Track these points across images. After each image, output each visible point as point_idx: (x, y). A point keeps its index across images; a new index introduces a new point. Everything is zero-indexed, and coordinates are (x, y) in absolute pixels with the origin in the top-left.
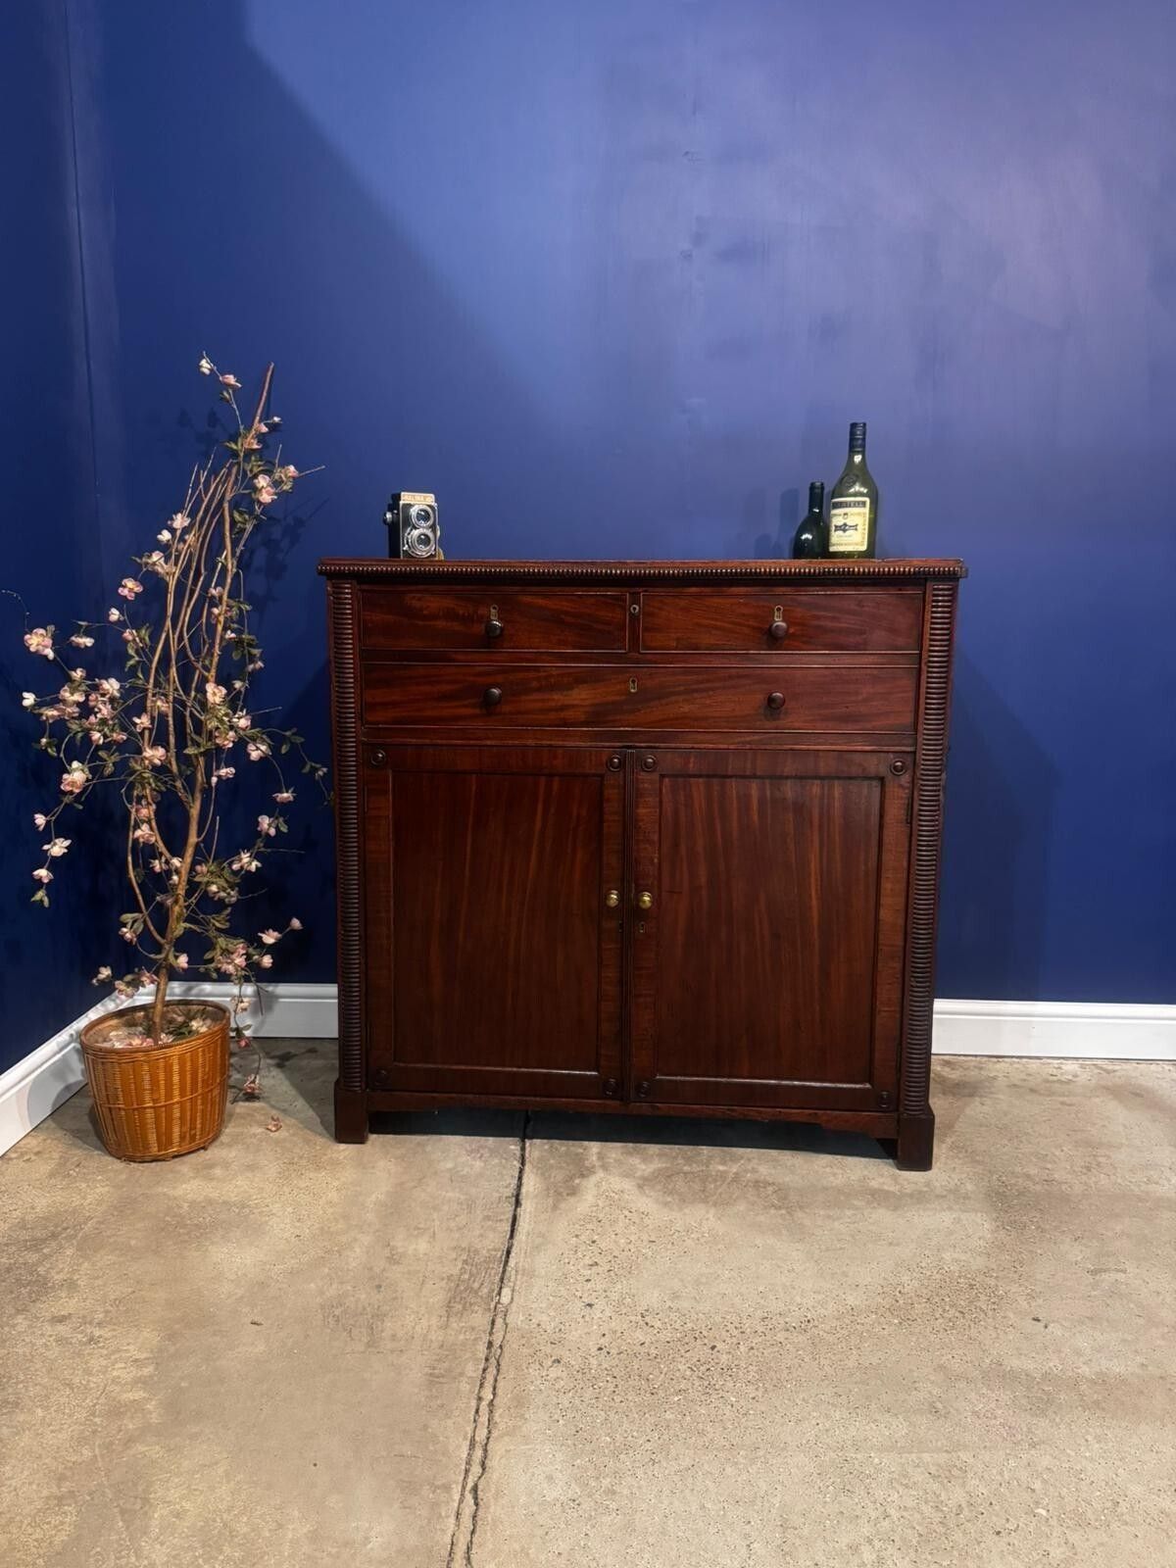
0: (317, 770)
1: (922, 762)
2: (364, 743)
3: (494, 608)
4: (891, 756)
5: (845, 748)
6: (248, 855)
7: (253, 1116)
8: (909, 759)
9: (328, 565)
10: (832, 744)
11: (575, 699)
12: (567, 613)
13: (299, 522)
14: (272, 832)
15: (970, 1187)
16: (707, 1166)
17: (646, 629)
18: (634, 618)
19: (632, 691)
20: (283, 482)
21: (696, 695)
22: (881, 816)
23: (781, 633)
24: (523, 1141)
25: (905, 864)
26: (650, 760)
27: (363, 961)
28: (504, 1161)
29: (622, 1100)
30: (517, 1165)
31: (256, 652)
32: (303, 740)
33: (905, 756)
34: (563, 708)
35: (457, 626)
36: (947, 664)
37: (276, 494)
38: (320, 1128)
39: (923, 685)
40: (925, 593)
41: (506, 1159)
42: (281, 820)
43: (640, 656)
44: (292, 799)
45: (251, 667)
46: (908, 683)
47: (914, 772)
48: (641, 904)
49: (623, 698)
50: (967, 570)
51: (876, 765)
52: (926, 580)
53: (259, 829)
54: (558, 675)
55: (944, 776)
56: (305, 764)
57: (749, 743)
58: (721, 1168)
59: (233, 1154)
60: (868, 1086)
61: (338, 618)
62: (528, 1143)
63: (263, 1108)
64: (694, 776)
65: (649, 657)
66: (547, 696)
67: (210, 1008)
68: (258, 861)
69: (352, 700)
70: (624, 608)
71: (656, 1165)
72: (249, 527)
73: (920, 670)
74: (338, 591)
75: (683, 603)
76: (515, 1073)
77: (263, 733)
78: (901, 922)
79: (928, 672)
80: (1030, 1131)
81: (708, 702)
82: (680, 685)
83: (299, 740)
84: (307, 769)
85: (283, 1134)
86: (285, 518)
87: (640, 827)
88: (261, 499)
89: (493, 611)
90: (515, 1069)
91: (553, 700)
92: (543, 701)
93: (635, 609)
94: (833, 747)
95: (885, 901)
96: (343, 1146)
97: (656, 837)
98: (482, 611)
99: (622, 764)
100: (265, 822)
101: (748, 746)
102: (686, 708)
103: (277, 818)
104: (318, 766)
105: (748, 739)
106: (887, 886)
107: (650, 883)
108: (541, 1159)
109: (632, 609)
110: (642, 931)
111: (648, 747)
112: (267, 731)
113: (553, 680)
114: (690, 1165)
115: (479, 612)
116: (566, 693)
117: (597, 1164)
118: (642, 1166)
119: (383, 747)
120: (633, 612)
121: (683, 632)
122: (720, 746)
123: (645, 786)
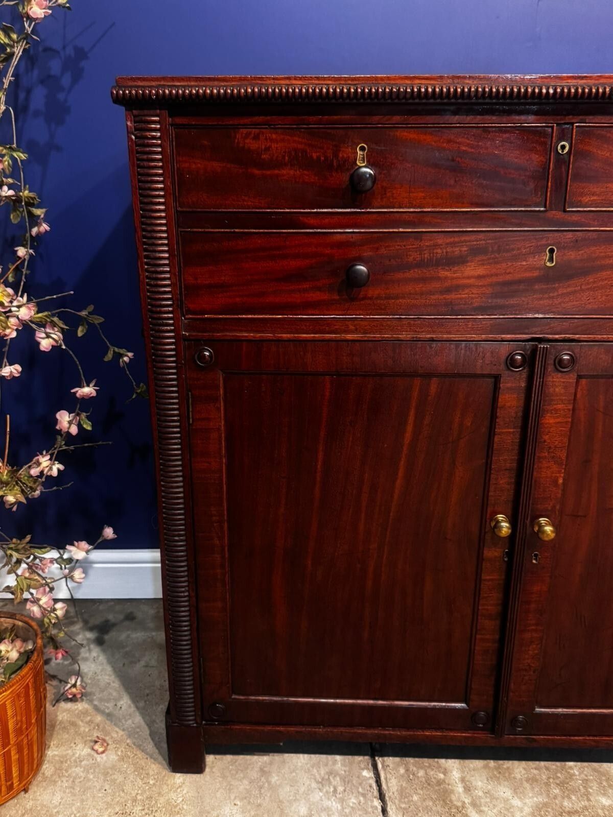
0: (121, 356)
2: (185, 339)
3: (362, 149)
6: (49, 457)
7: (73, 724)
9: (126, 87)
11: (469, 278)
12: (466, 155)
14: (74, 430)
17: (577, 177)
18: (562, 161)
19: (548, 264)
24: (373, 757)
26: (567, 357)
27: (193, 594)
28: (362, 799)
29: (494, 732)
30: (377, 803)
31: (39, 212)
32: (102, 320)
35: (308, 176)
37: (50, 8)
38: (150, 746)
41: (364, 795)
42: (83, 415)
43: (566, 216)
44: (94, 394)
45: (35, 230)
48: (540, 534)
49: (536, 274)
53: (58, 427)
54: (448, 244)
56: (108, 348)
58: (605, 801)
61: (143, 167)
62: (379, 761)
63: (85, 713)
65: (577, 217)
66: (430, 274)
67: (20, 623)
68: (60, 463)
69: (168, 282)
70: (548, 147)
72: (18, 51)
74: (141, 127)
77: (53, 315)
83: (98, 320)
84: (109, 356)
85: (110, 757)
86: (64, 48)
87: (545, 441)
88: (31, 13)
89: (359, 153)
90: (371, 702)
91: (439, 279)
92: (424, 279)
93: (563, 147)
96: (178, 775)
97: (563, 454)
98: (345, 153)
99: (528, 361)
100: (64, 419)
103: (78, 415)
104: (122, 351)
107: (549, 506)
108: (402, 792)
109: (559, 147)
110: (534, 561)
111: (564, 340)
112: (56, 313)
113: (439, 251)
114: (570, 798)
115: (341, 155)
116: (456, 268)
117: (466, 801)
118: (516, 802)
119: (210, 342)
120: (560, 152)
123: (557, 390)
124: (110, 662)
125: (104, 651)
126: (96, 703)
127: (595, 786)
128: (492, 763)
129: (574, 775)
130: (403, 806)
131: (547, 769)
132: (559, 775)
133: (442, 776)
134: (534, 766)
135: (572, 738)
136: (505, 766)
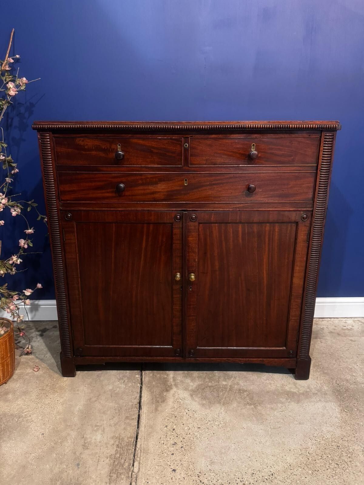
0: (44, 218)
1: (316, 215)
2: (61, 210)
3: (119, 145)
4: (302, 212)
5: (282, 209)
6: (16, 257)
7: (27, 363)
8: (309, 214)
9: (37, 124)
10: (276, 208)
11: (159, 189)
12: (154, 148)
13: (32, 105)
14: (26, 246)
15: (326, 388)
16: (218, 383)
17: (191, 155)
18: (186, 150)
19: (185, 184)
20: (20, 85)
21: (215, 186)
22: (296, 239)
23: (254, 156)
24: (141, 371)
25: (305, 259)
26: (194, 216)
27: (68, 305)
28: (133, 384)
29: (182, 357)
30: (139, 385)
31: (14, 165)
32: (37, 205)
33: (307, 212)
34: (153, 193)
35: (102, 154)
36: (329, 171)
37: (17, 91)
38: (56, 369)
39: (318, 180)
40: (321, 137)
41: (134, 383)
42: (29, 241)
43: (189, 168)
44: (33, 232)
45: (13, 172)
46: (312, 180)
47: (312, 219)
48: (190, 279)
49: (182, 188)
50: (341, 126)
51: (294, 217)
52: (322, 131)
53: (20, 245)
54: (151, 177)
55: (324, 221)
56: (39, 215)
57: (238, 208)
58: (224, 383)
59: (18, 385)
60: (285, 348)
61: (44, 151)
62: (143, 372)
63: (33, 359)
64: (214, 223)
65: (193, 169)
66: (146, 187)
67: (6, 321)
68: (21, 259)
69: (54, 190)
70: (181, 145)
71: (197, 383)
72: (5, 107)
73: (317, 173)
74: (43, 138)
75: (209, 142)
76: (136, 348)
77: (17, 203)
78: (302, 283)
79: (321, 174)
80: (342, 355)
81: (220, 189)
82: (207, 182)
83: (35, 205)
84: (39, 218)
85: (40, 372)
86: (26, 103)
87: (190, 246)
88: (10, 93)
89: (119, 146)
90: (137, 346)
91: (149, 189)
92: (144, 190)
93: (186, 145)
94: (276, 209)
95: (296, 275)
96: (66, 378)
97: (197, 250)
98: (113, 146)
99: (181, 218)
100: (22, 242)
101: (238, 209)
102: (210, 192)
103: (27, 240)
104: (44, 216)
105: (238, 206)
106: (297, 268)
107: (194, 269)
108: (149, 382)
109: (185, 145)
110: (191, 290)
111: (193, 211)
112: (20, 202)
113: (148, 180)
114: (211, 382)
115: (112, 147)
116: (155, 186)
117: (173, 384)
118: (192, 384)
119: (70, 211)
120: (185, 147)
121: (209, 157)
122: (225, 209)
123: (192, 228)
124: (44, 342)
125: (43, 338)
126: (37, 355)
127: (222, 378)
128: (186, 372)
129: (216, 375)
130: (149, 386)
131: (206, 373)
132: (210, 375)
133: (166, 376)
134: (201, 373)
135: (212, 359)
136: (191, 373)
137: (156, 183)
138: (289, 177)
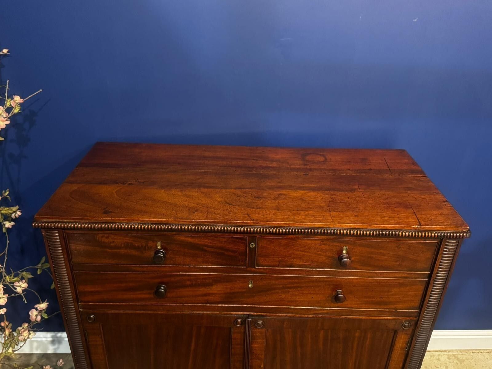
1: (421, 325)
3: (159, 243)
4: (404, 321)
5: (378, 318)
8: (413, 323)
9: (40, 222)
10: (370, 316)
11: (214, 291)
12: (207, 246)
13: (33, 114)
14: (39, 318)
17: (259, 256)
18: (252, 250)
19: (250, 287)
20: (12, 107)
21: (289, 290)
22: (392, 346)
26: (260, 322)
33: (410, 321)
34: (206, 295)
35: (134, 253)
36: (445, 280)
39: (430, 290)
40: (440, 243)
42: (43, 313)
43: (255, 270)
46: (422, 287)
47: (415, 329)
49: (245, 289)
51: (393, 325)
52: (442, 240)
54: (203, 279)
57: (321, 314)
65: (261, 271)
66: (196, 289)
70: (245, 245)
73: (429, 281)
74: (50, 235)
75: (284, 242)
79: (434, 284)
81: (297, 293)
82: (280, 285)
83: (47, 266)
91: (200, 291)
92: (194, 291)
93: (252, 245)
97: (263, 357)
98: (151, 244)
99: (243, 322)
100: (33, 314)
101: (320, 316)
102: (283, 296)
105: (320, 312)
109: (250, 245)
111: (259, 316)
113: (199, 281)
115: (149, 245)
116: (208, 287)
119: (93, 314)
120: (251, 247)
121: (283, 258)
122: (303, 315)
123: (257, 334)
137: (211, 285)
138: (391, 284)
